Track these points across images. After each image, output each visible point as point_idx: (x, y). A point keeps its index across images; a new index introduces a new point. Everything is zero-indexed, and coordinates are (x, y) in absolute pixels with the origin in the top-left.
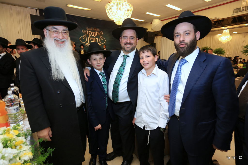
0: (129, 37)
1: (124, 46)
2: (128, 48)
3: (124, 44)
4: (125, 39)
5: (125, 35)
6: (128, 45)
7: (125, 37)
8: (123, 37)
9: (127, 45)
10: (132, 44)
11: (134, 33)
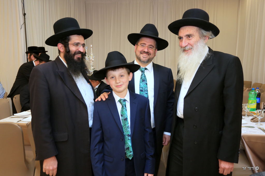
0: (147, 46)
1: (140, 55)
2: (145, 58)
3: (140, 53)
4: (142, 47)
5: (143, 42)
6: (145, 55)
7: (143, 45)
8: (141, 44)
9: (143, 54)
10: (150, 54)
11: (154, 42)
